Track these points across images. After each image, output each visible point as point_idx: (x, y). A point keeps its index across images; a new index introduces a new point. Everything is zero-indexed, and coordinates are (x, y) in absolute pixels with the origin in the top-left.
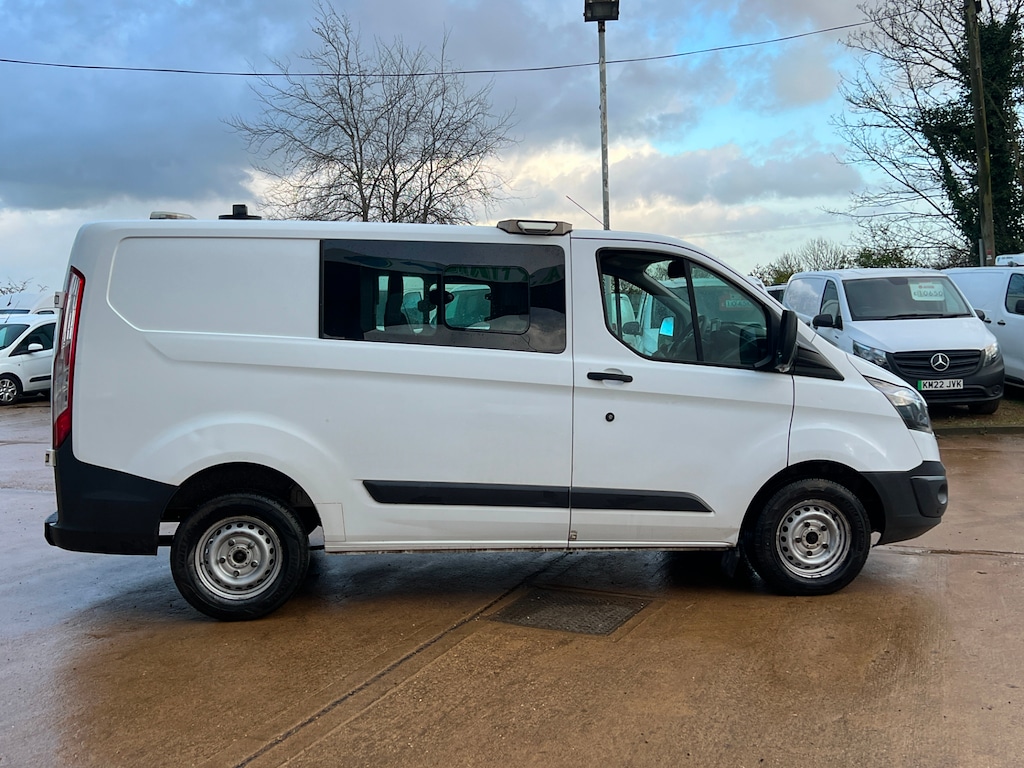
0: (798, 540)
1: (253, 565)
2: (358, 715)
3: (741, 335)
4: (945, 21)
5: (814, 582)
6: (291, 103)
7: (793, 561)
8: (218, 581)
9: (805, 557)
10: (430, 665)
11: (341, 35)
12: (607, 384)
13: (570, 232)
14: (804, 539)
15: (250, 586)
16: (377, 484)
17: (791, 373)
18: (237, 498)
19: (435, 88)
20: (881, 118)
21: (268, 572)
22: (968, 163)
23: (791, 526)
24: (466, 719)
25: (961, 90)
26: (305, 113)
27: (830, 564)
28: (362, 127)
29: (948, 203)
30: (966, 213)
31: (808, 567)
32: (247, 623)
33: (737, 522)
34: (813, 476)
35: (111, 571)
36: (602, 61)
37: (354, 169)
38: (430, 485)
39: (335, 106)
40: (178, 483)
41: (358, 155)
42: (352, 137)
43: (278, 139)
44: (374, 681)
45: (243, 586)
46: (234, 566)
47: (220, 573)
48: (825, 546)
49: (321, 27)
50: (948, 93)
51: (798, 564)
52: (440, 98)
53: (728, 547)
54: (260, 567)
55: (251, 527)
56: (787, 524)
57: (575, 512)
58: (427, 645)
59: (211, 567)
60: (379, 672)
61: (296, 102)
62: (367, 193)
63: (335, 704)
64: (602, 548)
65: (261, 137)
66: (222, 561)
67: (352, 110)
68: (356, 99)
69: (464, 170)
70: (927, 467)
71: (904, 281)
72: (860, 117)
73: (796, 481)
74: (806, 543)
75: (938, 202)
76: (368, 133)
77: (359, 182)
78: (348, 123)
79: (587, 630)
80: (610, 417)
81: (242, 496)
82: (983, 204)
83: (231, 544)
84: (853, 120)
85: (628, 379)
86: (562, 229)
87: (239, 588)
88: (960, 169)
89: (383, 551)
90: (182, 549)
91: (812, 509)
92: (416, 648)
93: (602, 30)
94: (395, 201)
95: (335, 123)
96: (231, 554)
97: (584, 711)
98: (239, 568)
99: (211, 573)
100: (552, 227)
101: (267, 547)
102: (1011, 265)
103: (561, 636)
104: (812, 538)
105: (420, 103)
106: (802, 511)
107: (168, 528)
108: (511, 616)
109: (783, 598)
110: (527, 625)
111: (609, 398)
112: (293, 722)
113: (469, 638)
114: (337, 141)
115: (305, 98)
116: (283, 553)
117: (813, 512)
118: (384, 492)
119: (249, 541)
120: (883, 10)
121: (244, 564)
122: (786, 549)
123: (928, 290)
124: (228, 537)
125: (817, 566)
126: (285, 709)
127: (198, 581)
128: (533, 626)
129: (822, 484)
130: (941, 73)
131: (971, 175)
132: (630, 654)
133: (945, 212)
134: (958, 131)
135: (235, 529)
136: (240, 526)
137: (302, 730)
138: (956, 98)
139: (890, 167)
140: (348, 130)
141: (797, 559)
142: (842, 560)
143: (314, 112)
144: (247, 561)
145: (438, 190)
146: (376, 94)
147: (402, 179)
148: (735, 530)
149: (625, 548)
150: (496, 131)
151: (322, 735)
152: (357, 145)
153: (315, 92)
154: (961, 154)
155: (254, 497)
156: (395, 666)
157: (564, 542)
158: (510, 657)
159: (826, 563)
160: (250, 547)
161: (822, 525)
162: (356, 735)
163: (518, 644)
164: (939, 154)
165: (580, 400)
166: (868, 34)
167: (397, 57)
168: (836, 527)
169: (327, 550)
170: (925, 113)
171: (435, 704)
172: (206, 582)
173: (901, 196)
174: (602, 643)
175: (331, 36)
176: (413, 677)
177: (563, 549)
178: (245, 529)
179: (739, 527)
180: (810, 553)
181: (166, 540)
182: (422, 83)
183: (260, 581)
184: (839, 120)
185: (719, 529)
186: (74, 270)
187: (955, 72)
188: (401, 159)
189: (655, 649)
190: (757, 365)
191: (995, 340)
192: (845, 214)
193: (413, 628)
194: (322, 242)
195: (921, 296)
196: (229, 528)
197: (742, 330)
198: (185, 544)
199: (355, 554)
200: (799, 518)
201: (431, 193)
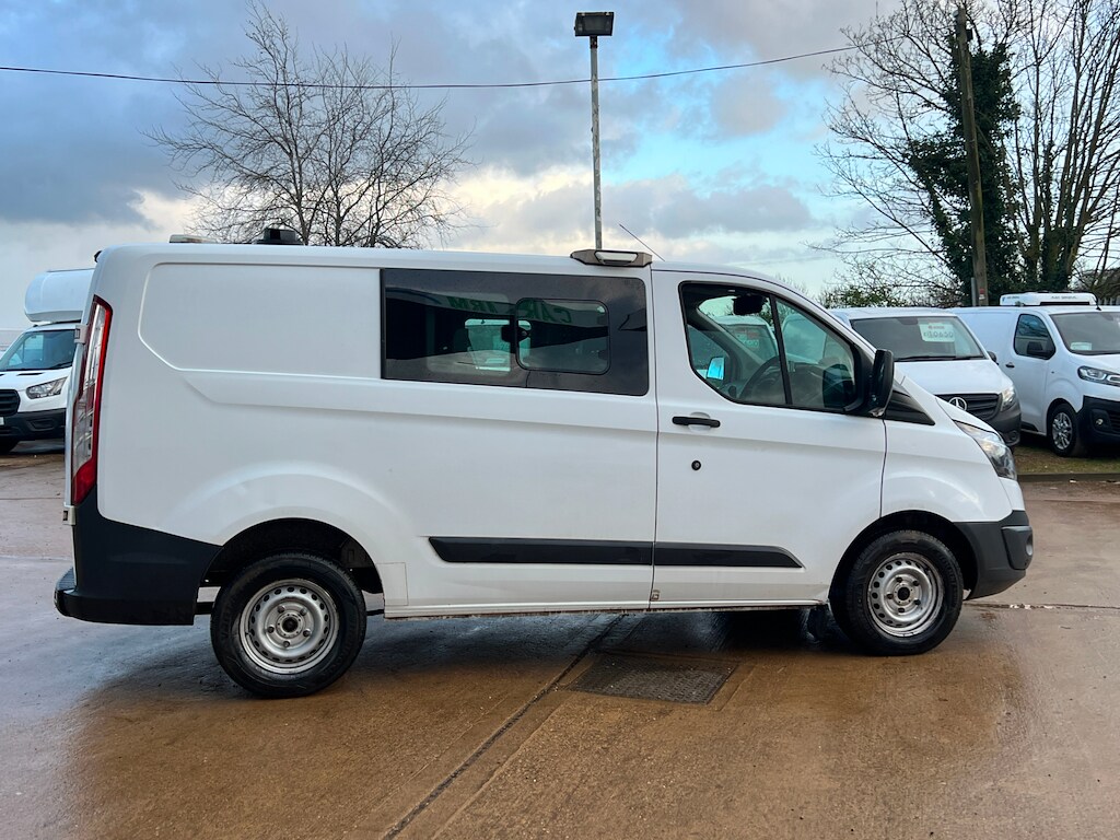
0: (890, 597)
1: (305, 634)
2: (472, 799)
3: (824, 376)
4: (933, 48)
5: (906, 641)
6: (221, 115)
7: (885, 619)
8: (265, 653)
9: (896, 614)
10: (528, 742)
11: (278, 42)
12: (694, 430)
13: (650, 263)
14: (896, 595)
15: (302, 658)
16: (444, 540)
17: (883, 418)
18: (288, 558)
19: (383, 103)
20: (868, 149)
21: (322, 642)
22: (955, 198)
23: (883, 581)
24: (595, 800)
25: (948, 122)
26: (238, 127)
27: (921, 621)
28: (302, 144)
29: (938, 239)
30: (956, 251)
31: (899, 625)
32: (300, 701)
33: (827, 578)
34: (905, 527)
35: (112, 644)
36: (594, 80)
37: (293, 191)
38: (503, 542)
39: (270, 120)
40: (221, 543)
41: (297, 176)
42: (290, 154)
43: (207, 155)
44: (473, 760)
45: (295, 658)
46: (284, 636)
47: (268, 643)
48: (917, 603)
49: (257, 32)
50: (935, 123)
51: (890, 622)
52: (390, 113)
53: (817, 605)
54: (312, 636)
55: (303, 592)
56: (879, 580)
57: (657, 569)
58: (515, 720)
59: (258, 637)
60: (475, 751)
61: (228, 114)
62: (307, 217)
63: (442, 787)
64: (684, 609)
65: (186, 153)
66: (270, 630)
67: (290, 125)
68: (295, 113)
69: (417, 193)
70: (1016, 517)
71: (913, 321)
72: (844, 147)
73: (887, 533)
74: (898, 600)
75: (926, 238)
76: (309, 150)
77: (298, 204)
78: (286, 140)
79: (681, 699)
80: (696, 466)
81: (293, 556)
82: (975, 241)
83: (281, 611)
84: (837, 150)
85: (715, 424)
86: (641, 261)
87: (289, 661)
88: (949, 203)
89: (448, 616)
90: (224, 618)
91: (903, 563)
92: (504, 723)
93: (594, 46)
94: (338, 227)
95: (272, 139)
96: (281, 622)
97: (719, 786)
98: (289, 638)
99: (257, 644)
100: (632, 258)
101: (321, 613)
102: (1018, 305)
103: (659, 706)
104: (904, 594)
105: (367, 119)
106: (894, 565)
107: (207, 594)
108: (590, 684)
109: (875, 658)
110: (613, 695)
111: (695, 445)
112: (403, 809)
113: (558, 710)
114: (274, 160)
115: (239, 110)
116: (340, 620)
117: (905, 566)
118: (451, 550)
119: (301, 607)
120: (867, 35)
121: (295, 633)
122: (877, 606)
123: (938, 331)
124: (277, 603)
125: (909, 624)
126: (387, 795)
127: (243, 654)
128: (621, 696)
129: (914, 536)
130: (929, 103)
131: (958, 210)
132: (740, 724)
133: (934, 250)
134: (946, 164)
135: (285, 594)
136: (291, 590)
137: (417, 818)
138: (943, 129)
139: (876, 200)
140: (286, 148)
141: (889, 617)
142: (934, 617)
143: (247, 125)
144: (298, 630)
145: (386, 216)
146: (317, 107)
147: (346, 203)
148: (826, 587)
149: (708, 608)
150: (454, 153)
151: (442, 823)
152: (296, 165)
153: (249, 104)
154: (949, 188)
155: (306, 557)
156: (488, 743)
157: (645, 603)
158: (612, 730)
159: (918, 620)
160: (302, 613)
161: (914, 580)
162: (480, 821)
163: (615, 716)
164: (929, 188)
165: (664, 447)
166: (854, 60)
167: (340, 67)
168: (928, 581)
169: (387, 616)
170: (913, 144)
171: (553, 785)
172: (252, 655)
173: (889, 231)
174: (705, 712)
175: (267, 42)
176: (515, 755)
177: (642, 610)
178: (297, 594)
179: (830, 584)
180: (902, 610)
181: (205, 608)
182: (370, 97)
183: (314, 651)
184: (822, 150)
185: (808, 586)
186: (98, 300)
187: (942, 102)
188: (346, 180)
189: (764, 717)
190: (847, 408)
191: (1011, 383)
192: (829, 249)
193: (490, 701)
194: (382, 271)
195: (931, 336)
196: (278, 592)
197: (825, 372)
198: (228, 612)
199: (417, 619)
200: (891, 573)
201: (379, 219)
